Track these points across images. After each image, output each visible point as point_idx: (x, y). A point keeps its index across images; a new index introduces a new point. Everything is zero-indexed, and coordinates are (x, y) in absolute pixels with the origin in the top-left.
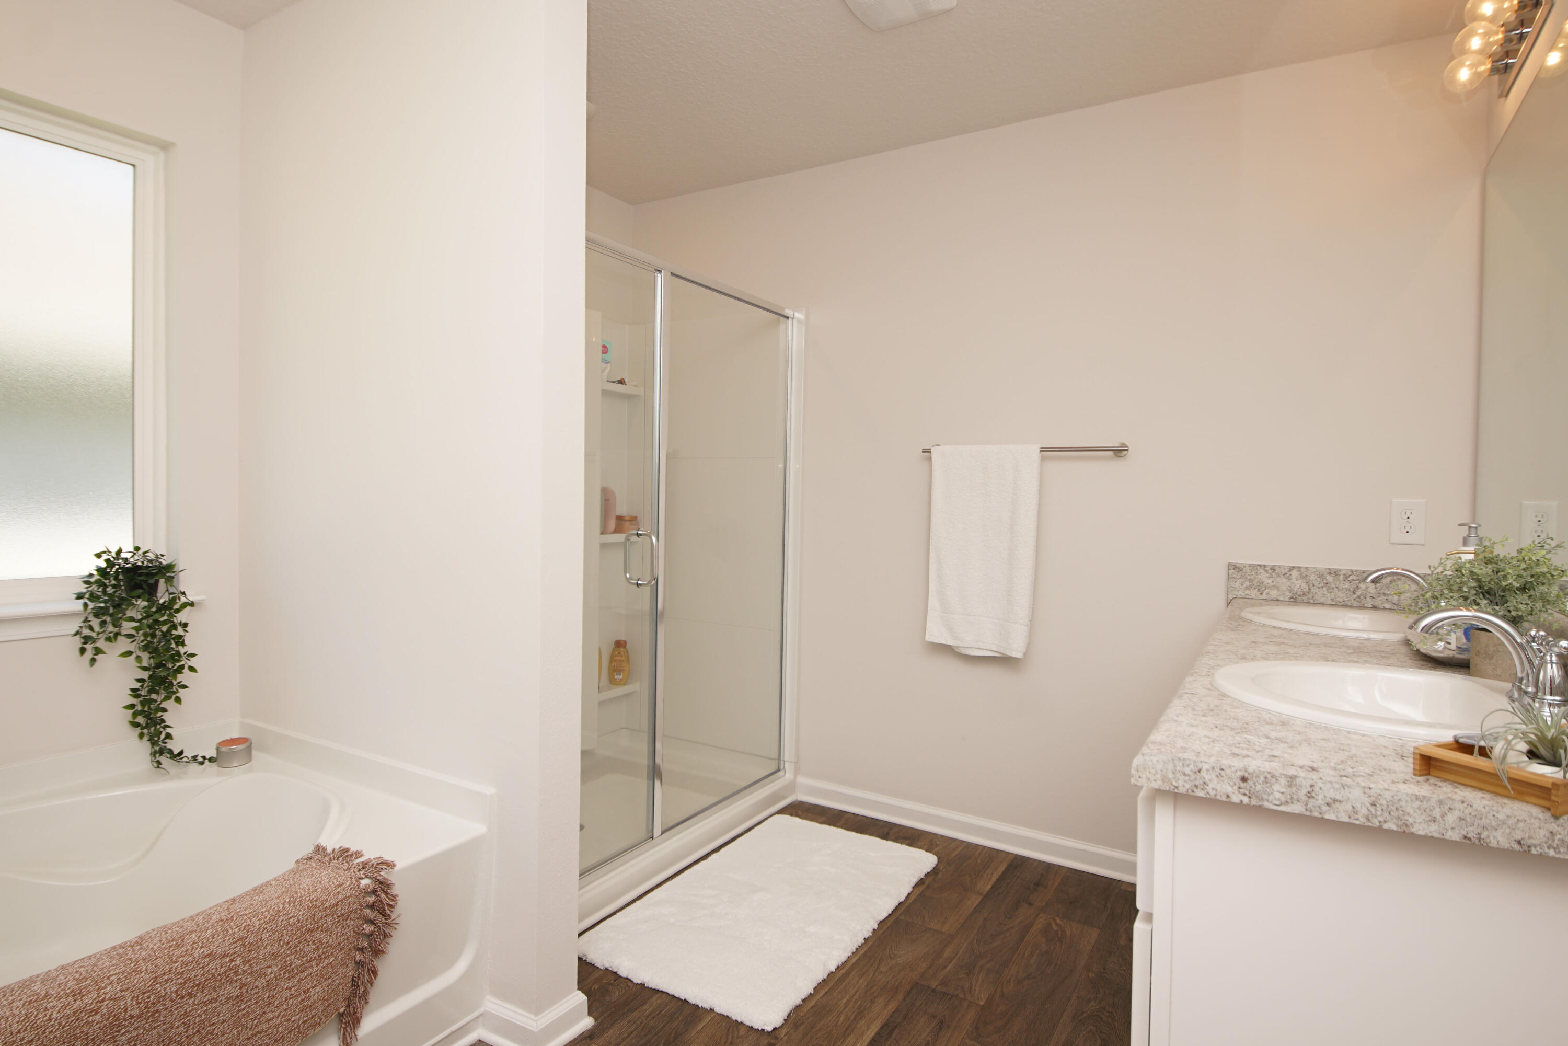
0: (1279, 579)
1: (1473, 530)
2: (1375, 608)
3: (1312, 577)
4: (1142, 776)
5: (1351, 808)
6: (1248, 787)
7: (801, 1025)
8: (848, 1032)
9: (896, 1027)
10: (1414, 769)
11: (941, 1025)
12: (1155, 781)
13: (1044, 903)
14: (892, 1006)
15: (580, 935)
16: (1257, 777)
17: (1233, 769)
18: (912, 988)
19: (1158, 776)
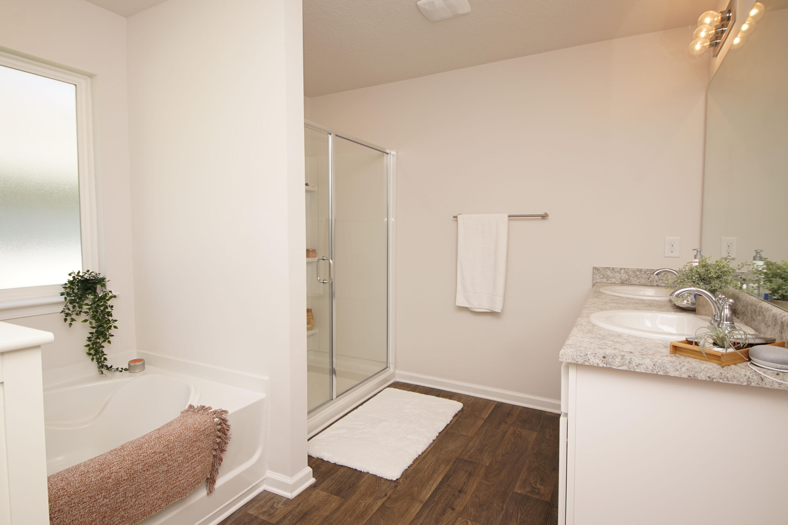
0: (615, 274)
1: (699, 252)
2: (658, 286)
3: (630, 273)
4: (563, 357)
5: (646, 367)
6: (606, 360)
7: (408, 477)
8: (430, 479)
9: (450, 476)
10: (670, 351)
11: (470, 474)
12: (569, 359)
13: (512, 422)
14: (448, 468)
15: (309, 440)
16: (609, 356)
17: (600, 353)
18: (456, 460)
19: (570, 357)
